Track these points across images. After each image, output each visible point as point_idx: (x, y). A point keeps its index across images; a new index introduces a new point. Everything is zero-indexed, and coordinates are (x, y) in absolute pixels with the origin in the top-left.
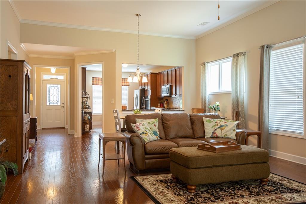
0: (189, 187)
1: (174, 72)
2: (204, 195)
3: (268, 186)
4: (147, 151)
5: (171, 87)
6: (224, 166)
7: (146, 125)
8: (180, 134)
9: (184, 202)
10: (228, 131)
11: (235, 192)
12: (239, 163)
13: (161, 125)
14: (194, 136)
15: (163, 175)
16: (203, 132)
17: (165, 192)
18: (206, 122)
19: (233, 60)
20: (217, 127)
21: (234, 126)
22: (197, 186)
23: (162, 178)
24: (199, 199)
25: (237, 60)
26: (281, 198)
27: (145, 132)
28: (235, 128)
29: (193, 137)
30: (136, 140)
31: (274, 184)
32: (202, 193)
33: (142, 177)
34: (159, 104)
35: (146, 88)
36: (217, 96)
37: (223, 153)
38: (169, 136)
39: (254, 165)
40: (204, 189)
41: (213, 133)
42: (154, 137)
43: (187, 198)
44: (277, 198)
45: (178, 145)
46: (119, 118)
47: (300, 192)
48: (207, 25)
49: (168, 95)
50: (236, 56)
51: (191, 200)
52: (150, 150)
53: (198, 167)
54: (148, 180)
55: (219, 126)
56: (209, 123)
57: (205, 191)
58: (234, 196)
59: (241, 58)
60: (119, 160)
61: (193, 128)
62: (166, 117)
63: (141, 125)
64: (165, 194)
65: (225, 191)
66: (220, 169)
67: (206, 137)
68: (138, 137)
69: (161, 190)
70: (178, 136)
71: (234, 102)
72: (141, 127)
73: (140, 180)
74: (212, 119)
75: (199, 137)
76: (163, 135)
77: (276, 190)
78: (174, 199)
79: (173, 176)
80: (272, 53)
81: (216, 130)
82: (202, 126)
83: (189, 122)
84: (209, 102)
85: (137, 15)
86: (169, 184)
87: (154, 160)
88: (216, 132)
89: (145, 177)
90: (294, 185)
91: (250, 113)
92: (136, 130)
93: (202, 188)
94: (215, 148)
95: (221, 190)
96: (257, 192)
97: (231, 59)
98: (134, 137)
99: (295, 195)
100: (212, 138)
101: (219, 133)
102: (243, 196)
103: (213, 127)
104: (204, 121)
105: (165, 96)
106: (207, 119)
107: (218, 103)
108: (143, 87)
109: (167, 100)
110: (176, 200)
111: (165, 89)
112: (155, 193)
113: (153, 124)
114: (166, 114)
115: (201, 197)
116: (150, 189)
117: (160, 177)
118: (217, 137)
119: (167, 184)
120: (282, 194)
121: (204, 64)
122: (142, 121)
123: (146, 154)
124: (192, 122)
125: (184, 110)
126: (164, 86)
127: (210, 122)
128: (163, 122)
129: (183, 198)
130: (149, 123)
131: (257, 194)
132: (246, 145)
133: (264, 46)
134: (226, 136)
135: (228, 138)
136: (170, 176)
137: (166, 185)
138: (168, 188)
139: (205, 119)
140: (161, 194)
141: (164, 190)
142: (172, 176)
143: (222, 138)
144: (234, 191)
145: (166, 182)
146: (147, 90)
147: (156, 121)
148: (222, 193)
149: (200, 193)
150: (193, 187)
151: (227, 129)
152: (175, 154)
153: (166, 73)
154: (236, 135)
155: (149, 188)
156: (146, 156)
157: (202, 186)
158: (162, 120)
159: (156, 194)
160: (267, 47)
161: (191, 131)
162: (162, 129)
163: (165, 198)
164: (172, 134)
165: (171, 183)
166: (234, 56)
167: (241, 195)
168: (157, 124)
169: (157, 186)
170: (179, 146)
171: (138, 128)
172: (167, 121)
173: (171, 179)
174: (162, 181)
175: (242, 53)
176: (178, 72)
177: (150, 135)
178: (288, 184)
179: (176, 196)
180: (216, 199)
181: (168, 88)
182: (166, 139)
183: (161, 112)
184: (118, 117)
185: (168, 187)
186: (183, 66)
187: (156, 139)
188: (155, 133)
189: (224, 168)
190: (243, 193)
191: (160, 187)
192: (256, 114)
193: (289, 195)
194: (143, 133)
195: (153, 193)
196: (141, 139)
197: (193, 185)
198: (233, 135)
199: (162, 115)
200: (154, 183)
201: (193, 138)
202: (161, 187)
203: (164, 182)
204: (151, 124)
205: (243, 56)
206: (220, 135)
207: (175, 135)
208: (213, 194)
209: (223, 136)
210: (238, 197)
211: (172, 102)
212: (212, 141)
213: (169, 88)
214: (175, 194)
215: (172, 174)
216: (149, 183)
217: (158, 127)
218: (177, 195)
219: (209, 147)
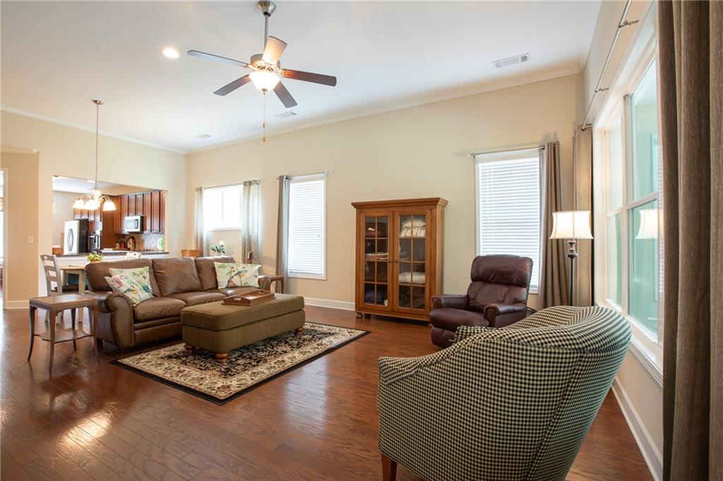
0: (219, 355)
1: (148, 198)
2: (241, 361)
3: (304, 335)
4: (139, 317)
5: (142, 218)
6: (261, 320)
7: (130, 278)
8: (183, 287)
9: (220, 376)
10: (248, 278)
11: (275, 349)
12: (276, 315)
13: (153, 276)
14: (203, 288)
15: (167, 349)
16: (214, 282)
17: (185, 370)
18: (219, 267)
19: (244, 189)
20: (233, 274)
21: (256, 272)
22: (228, 352)
23: (168, 353)
24: (237, 367)
25: (249, 189)
26: (321, 345)
27: (132, 288)
28: (257, 274)
29: (201, 289)
30: (117, 301)
31: (309, 332)
32: (237, 360)
33: (132, 357)
34: (118, 244)
35: (91, 218)
36: (220, 233)
37: (259, 305)
38: (166, 291)
39: (292, 315)
40: (236, 355)
41: (229, 281)
42: (145, 295)
43: (220, 371)
44: (318, 345)
45: (186, 302)
46: (58, 270)
47: (333, 334)
48: (208, 138)
49: (138, 230)
50: (248, 184)
51: (228, 372)
52: (143, 315)
53: (232, 327)
54: (146, 360)
55: (236, 272)
56: (222, 269)
57: (239, 356)
58: (276, 354)
59: (254, 188)
60: (76, 341)
61: (200, 278)
62: (159, 263)
63: (123, 278)
64: (186, 372)
65: (263, 351)
66: (257, 324)
67: (219, 288)
68: (122, 297)
69: (176, 369)
70: (180, 290)
71: (245, 242)
72: (123, 281)
73: (131, 363)
74: (226, 264)
75: (210, 289)
76: (157, 291)
77: (313, 337)
78: (204, 376)
79: (188, 346)
80: (292, 185)
81: (232, 277)
82: (213, 274)
83: (195, 269)
84: (208, 241)
85: (96, 102)
86: (184, 359)
87: (149, 329)
88: (232, 280)
89: (138, 357)
90: (325, 329)
91: (264, 254)
92: (116, 286)
93: (234, 353)
94: (249, 301)
95: (258, 350)
96: (298, 344)
97: (242, 187)
98: (115, 298)
99: (332, 338)
100: (228, 288)
101: (237, 281)
102: (285, 352)
103: (228, 274)
104: (216, 267)
105: (130, 233)
106: (220, 264)
107: (222, 243)
108: (85, 217)
109: (133, 238)
110: (208, 377)
111: (129, 221)
112: (169, 376)
113: (141, 276)
114: (158, 260)
115: (238, 365)
116: (159, 372)
117: (163, 352)
118: (235, 287)
119: (180, 359)
120: (320, 340)
121: (200, 190)
122: (121, 272)
123: (136, 321)
124: (199, 269)
125: (168, 253)
126: (128, 216)
127: (224, 267)
128: (154, 271)
129: (214, 372)
130: (134, 274)
131: (299, 346)
132: (282, 293)
133: (283, 176)
134: (247, 285)
135: (249, 286)
136: (180, 347)
137: (180, 361)
138: (186, 365)
139: (217, 265)
140: (180, 375)
141: (182, 369)
142: (185, 346)
143: (242, 287)
144: (273, 348)
145: (177, 357)
146: (93, 223)
147: (145, 271)
148: (261, 354)
149: (234, 360)
150: (225, 355)
151: (247, 275)
152: (192, 315)
153: (132, 197)
154: (259, 282)
155: (156, 371)
156: (136, 325)
157: (233, 351)
158: (153, 268)
159: (172, 376)
160: (287, 178)
161: (198, 282)
162: (154, 281)
163: (190, 378)
164: (171, 288)
165: (187, 357)
166: (245, 184)
167: (283, 351)
168: (147, 275)
169: (166, 365)
170: (188, 304)
171: (119, 283)
172: (161, 270)
173: (183, 352)
174: (170, 357)
175: (256, 181)
176: (156, 197)
177: (139, 292)
178: (320, 329)
179: (204, 372)
180: (258, 362)
181: (137, 220)
182: (162, 296)
183: (140, 256)
184: (55, 267)
185: (185, 363)
186: (165, 189)
187: (149, 297)
188: (146, 289)
189: (261, 323)
190: (284, 349)
191: (173, 365)
192: (274, 257)
193: (327, 339)
194: (129, 290)
195: (167, 376)
196: (127, 299)
197: (225, 353)
198: (255, 283)
199: (153, 261)
200: (159, 362)
201: (201, 291)
202: (175, 366)
203: (174, 358)
204: (138, 275)
205: (256, 185)
206: (238, 284)
207: (176, 288)
208: (250, 358)
209: (243, 285)
210: (280, 354)
211: (143, 241)
212: (230, 292)
213: (139, 221)
214: (201, 370)
215: (185, 344)
216: (150, 364)
217: (150, 280)
218: (205, 370)
219: (240, 299)
